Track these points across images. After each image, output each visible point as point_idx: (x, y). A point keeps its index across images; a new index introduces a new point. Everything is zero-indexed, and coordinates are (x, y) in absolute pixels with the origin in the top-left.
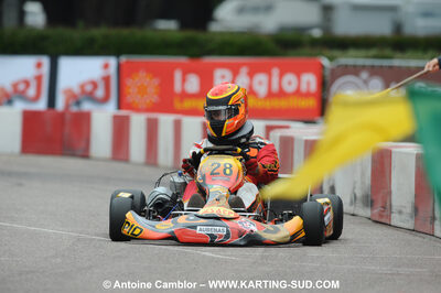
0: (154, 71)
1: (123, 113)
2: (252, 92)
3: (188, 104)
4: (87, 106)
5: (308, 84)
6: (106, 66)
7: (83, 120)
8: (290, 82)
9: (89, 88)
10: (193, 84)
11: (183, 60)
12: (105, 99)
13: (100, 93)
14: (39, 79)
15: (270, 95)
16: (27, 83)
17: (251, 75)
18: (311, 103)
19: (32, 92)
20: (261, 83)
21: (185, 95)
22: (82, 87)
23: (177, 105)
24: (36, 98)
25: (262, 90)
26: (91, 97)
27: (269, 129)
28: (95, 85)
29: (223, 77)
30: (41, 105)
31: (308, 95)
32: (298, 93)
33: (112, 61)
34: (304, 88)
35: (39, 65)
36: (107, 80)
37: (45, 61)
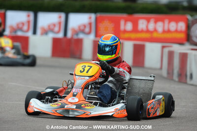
0: (112, 20)
1: (97, 39)
2: (155, 30)
3: (127, 35)
4: (81, 36)
5: (181, 27)
6: (90, 18)
7: (79, 42)
8: (173, 26)
9: (82, 28)
10: (129, 26)
11: (125, 15)
12: (89, 33)
13: (87, 30)
14: (60, 23)
15: (164, 32)
16: (54, 25)
17: (156, 22)
18: (182, 36)
19: (56, 29)
20: (160, 26)
21: (125, 31)
22: (79, 27)
23: (122, 35)
24: (58, 32)
25: (160, 29)
26: (83, 31)
27: (163, 47)
28: (85, 26)
29: (143, 23)
30: (60, 35)
31: (181, 32)
32: (176, 31)
33: (93, 16)
34: (179, 29)
35: (60, 17)
36: (90, 24)
37: (63, 15)
